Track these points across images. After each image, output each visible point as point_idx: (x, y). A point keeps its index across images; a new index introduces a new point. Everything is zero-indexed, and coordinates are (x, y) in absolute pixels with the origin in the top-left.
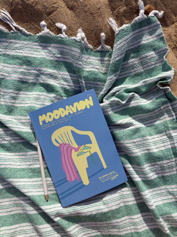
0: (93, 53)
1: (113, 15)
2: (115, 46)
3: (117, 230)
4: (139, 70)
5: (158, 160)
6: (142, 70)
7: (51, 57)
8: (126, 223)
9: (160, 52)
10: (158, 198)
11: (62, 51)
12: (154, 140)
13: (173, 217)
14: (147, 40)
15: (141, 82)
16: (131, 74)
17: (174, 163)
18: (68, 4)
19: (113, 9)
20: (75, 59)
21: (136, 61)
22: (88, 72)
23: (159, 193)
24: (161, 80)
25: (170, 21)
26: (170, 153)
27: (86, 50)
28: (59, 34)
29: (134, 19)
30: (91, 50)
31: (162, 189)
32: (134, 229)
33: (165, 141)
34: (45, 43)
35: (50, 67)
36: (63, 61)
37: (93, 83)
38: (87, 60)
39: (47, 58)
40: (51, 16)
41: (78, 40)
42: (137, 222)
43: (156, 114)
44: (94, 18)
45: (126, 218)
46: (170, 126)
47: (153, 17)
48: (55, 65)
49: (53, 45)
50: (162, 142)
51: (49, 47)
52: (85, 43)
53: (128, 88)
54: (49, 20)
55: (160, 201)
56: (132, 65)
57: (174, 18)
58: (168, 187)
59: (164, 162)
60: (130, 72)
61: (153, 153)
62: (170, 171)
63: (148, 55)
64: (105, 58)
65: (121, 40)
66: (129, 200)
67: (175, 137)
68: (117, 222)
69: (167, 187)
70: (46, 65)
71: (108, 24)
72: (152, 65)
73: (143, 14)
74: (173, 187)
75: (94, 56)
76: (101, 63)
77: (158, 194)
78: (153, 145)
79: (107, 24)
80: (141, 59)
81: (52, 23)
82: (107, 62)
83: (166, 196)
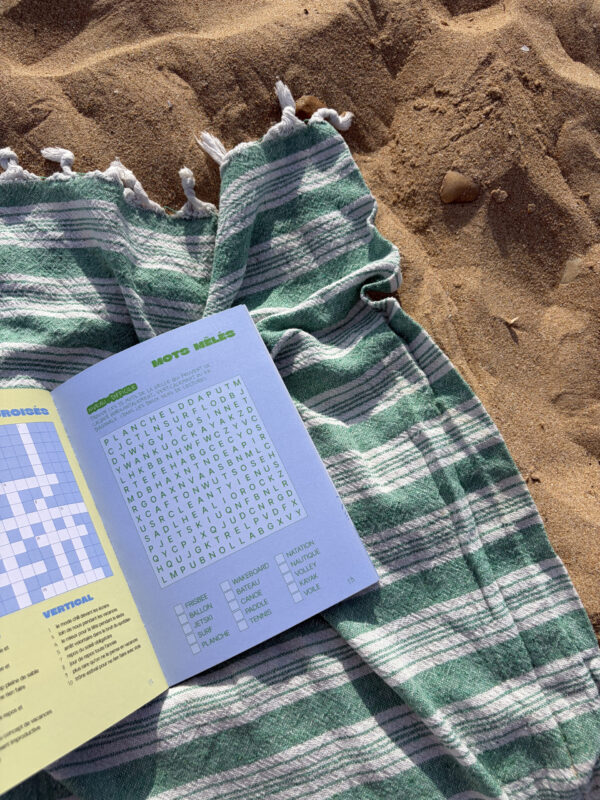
0: (163, 224)
1: (212, 126)
2: (222, 197)
3: (300, 788)
4: (304, 265)
5: (399, 518)
6: (315, 265)
7: (35, 240)
8: (329, 758)
9: (356, 209)
10: (419, 649)
11: (65, 221)
12: (379, 460)
13: (474, 708)
14: (315, 182)
15: (315, 295)
16: (284, 280)
17: (448, 523)
18: (81, 103)
19: (210, 111)
20: (104, 231)
21: (293, 240)
22: (151, 271)
23: (421, 634)
24: (369, 281)
25: (375, 137)
26: (432, 493)
27: (140, 215)
28: (52, 174)
29: (270, 130)
30: (160, 216)
31: (429, 619)
32: (359, 774)
33: (411, 458)
34: (14, 204)
35: (34, 271)
36: (71, 247)
37: (170, 305)
38: (147, 241)
39: (21, 245)
40: (31, 133)
41: (109, 179)
42: (364, 747)
43: (373, 382)
44: (156, 134)
45: (325, 737)
46: (416, 408)
47: (322, 123)
48: (49, 264)
49: (36, 208)
50: (401, 463)
51: (27, 214)
52: (137, 196)
53: (276, 315)
54: (26, 145)
55: (425, 658)
56: (283, 254)
57: (386, 129)
58: (445, 606)
59: (419, 521)
60: (280, 272)
61: (379, 497)
62: (440, 551)
63: (323, 220)
64: (201, 237)
65: (238, 181)
66: (331, 673)
67: (435, 439)
68: (296, 758)
69: (443, 608)
70: (21, 267)
71: (200, 147)
72: (339, 247)
73: (293, 115)
74: (461, 603)
75: (167, 231)
76: (190, 253)
77: (416, 636)
78: (377, 475)
79: (197, 147)
80: (305, 234)
81: (34, 152)
82: (209, 248)
83: (443, 637)
